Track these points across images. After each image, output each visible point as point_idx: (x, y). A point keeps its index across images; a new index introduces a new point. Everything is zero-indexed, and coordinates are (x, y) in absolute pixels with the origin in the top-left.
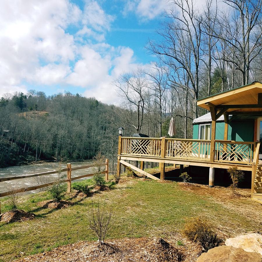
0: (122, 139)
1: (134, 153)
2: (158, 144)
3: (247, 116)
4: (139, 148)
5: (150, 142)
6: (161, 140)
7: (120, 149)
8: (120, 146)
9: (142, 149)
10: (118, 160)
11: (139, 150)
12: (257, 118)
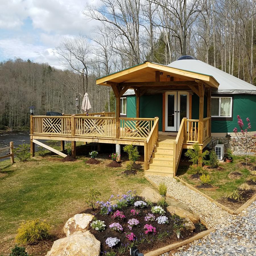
0: (33, 118)
1: (46, 132)
2: (68, 122)
3: (156, 90)
4: (51, 127)
5: (60, 121)
6: (70, 118)
7: (32, 128)
8: (32, 126)
9: (54, 127)
10: (31, 140)
11: (51, 129)
12: (165, 92)
